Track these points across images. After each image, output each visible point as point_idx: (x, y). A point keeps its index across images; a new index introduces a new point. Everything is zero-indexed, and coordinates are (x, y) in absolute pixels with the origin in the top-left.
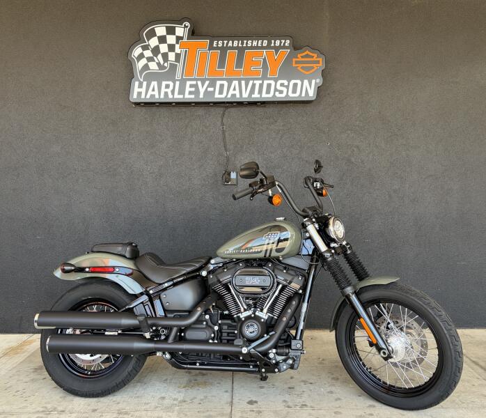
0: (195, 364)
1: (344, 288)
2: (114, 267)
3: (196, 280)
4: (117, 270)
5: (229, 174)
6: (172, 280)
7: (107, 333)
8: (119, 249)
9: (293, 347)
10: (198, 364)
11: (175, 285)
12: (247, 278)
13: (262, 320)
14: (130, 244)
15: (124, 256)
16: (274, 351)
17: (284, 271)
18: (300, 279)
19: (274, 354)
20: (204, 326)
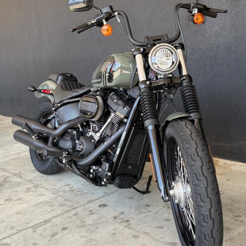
1: (145, 121)
2: (50, 90)
4: (50, 92)
6: (62, 101)
8: (55, 77)
11: (63, 105)
15: (56, 83)
16: (94, 167)
17: (115, 101)
18: (125, 109)
19: (94, 170)
20: (69, 139)
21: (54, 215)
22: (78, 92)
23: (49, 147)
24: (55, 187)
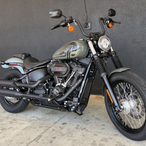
0: (39, 104)
1: (101, 74)
2: (17, 63)
3: (44, 69)
4: (18, 64)
5: (87, 24)
6: (33, 68)
7: (10, 89)
8: (20, 56)
9: (74, 101)
10: (40, 104)
11: (34, 70)
12: (57, 68)
13: (63, 87)
14: (25, 54)
15: (21, 59)
16: (66, 102)
17: (76, 65)
18: (83, 69)
19: (66, 103)
20: (42, 88)
21: (41, 132)
22: (43, 63)
23: (28, 95)
24: (27, 119)
